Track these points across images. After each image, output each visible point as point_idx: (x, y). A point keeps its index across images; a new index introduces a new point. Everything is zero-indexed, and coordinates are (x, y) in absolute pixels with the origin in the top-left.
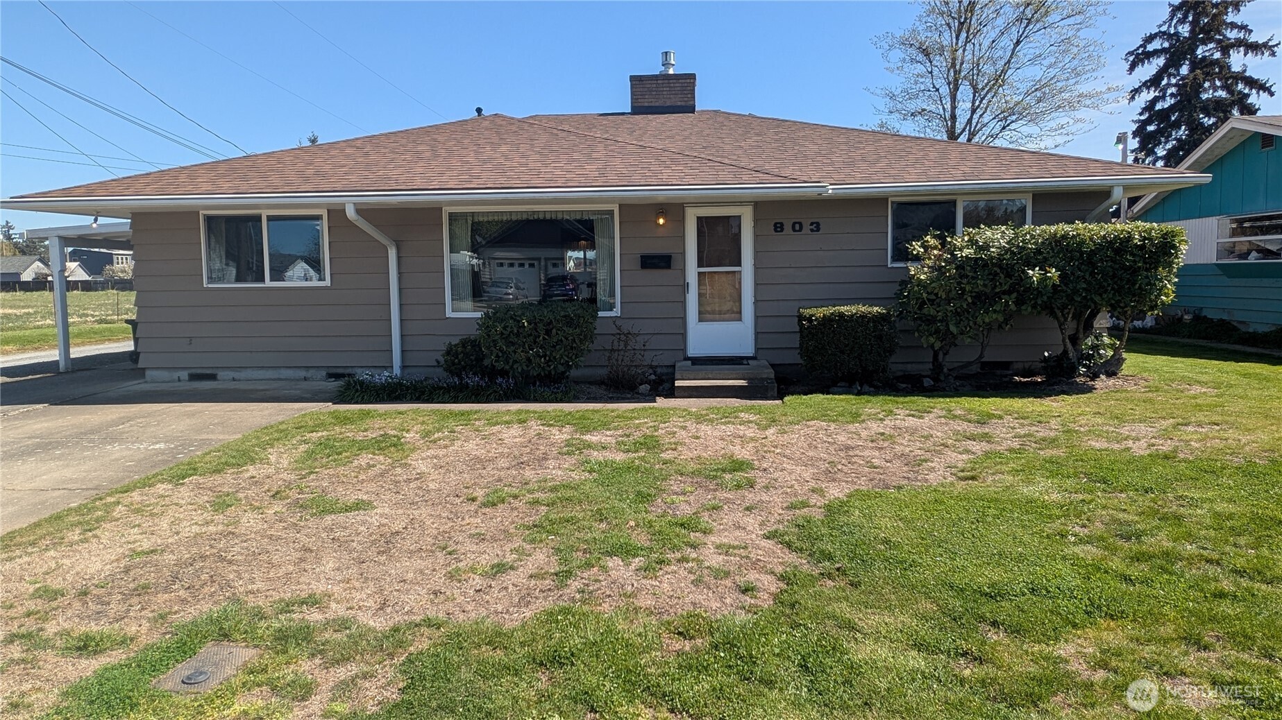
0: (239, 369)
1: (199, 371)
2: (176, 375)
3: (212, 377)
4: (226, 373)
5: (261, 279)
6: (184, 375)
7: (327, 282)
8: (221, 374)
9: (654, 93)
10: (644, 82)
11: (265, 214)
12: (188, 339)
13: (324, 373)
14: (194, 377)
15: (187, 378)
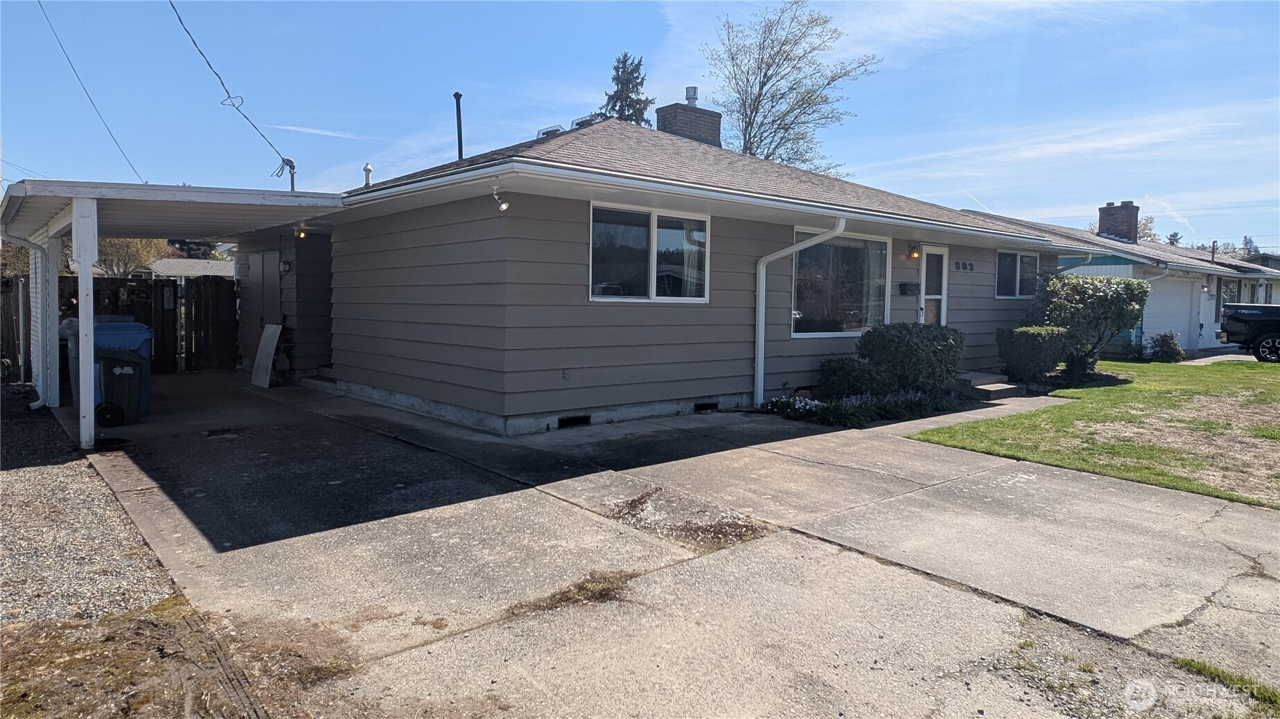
0: (613, 408)
1: (571, 415)
2: (544, 422)
3: (585, 421)
4: (600, 414)
5: (645, 293)
6: (553, 421)
7: (705, 300)
8: (596, 417)
9: (694, 124)
10: (687, 112)
11: (656, 213)
12: (561, 372)
13: (692, 405)
14: (564, 423)
15: (556, 425)
